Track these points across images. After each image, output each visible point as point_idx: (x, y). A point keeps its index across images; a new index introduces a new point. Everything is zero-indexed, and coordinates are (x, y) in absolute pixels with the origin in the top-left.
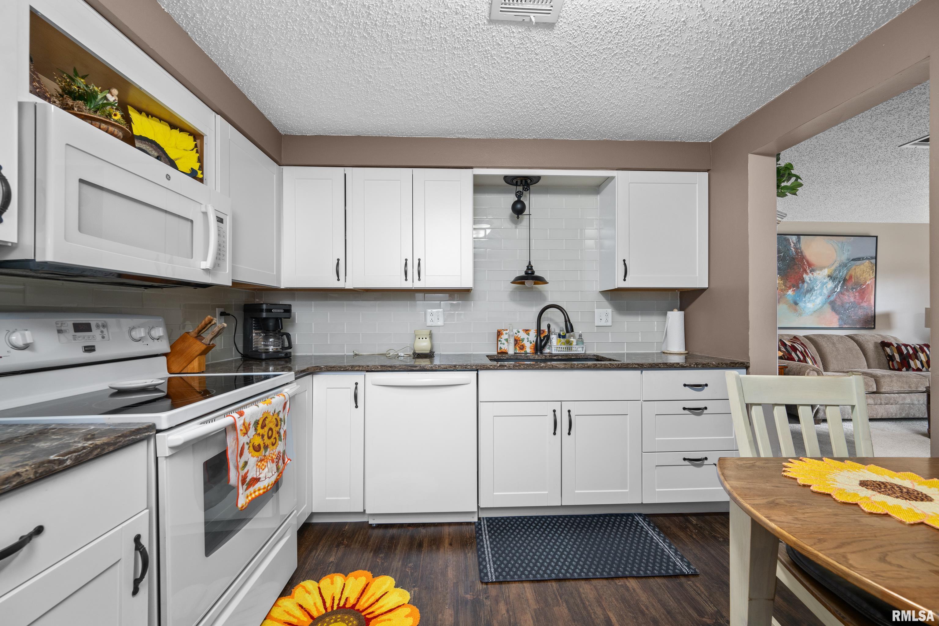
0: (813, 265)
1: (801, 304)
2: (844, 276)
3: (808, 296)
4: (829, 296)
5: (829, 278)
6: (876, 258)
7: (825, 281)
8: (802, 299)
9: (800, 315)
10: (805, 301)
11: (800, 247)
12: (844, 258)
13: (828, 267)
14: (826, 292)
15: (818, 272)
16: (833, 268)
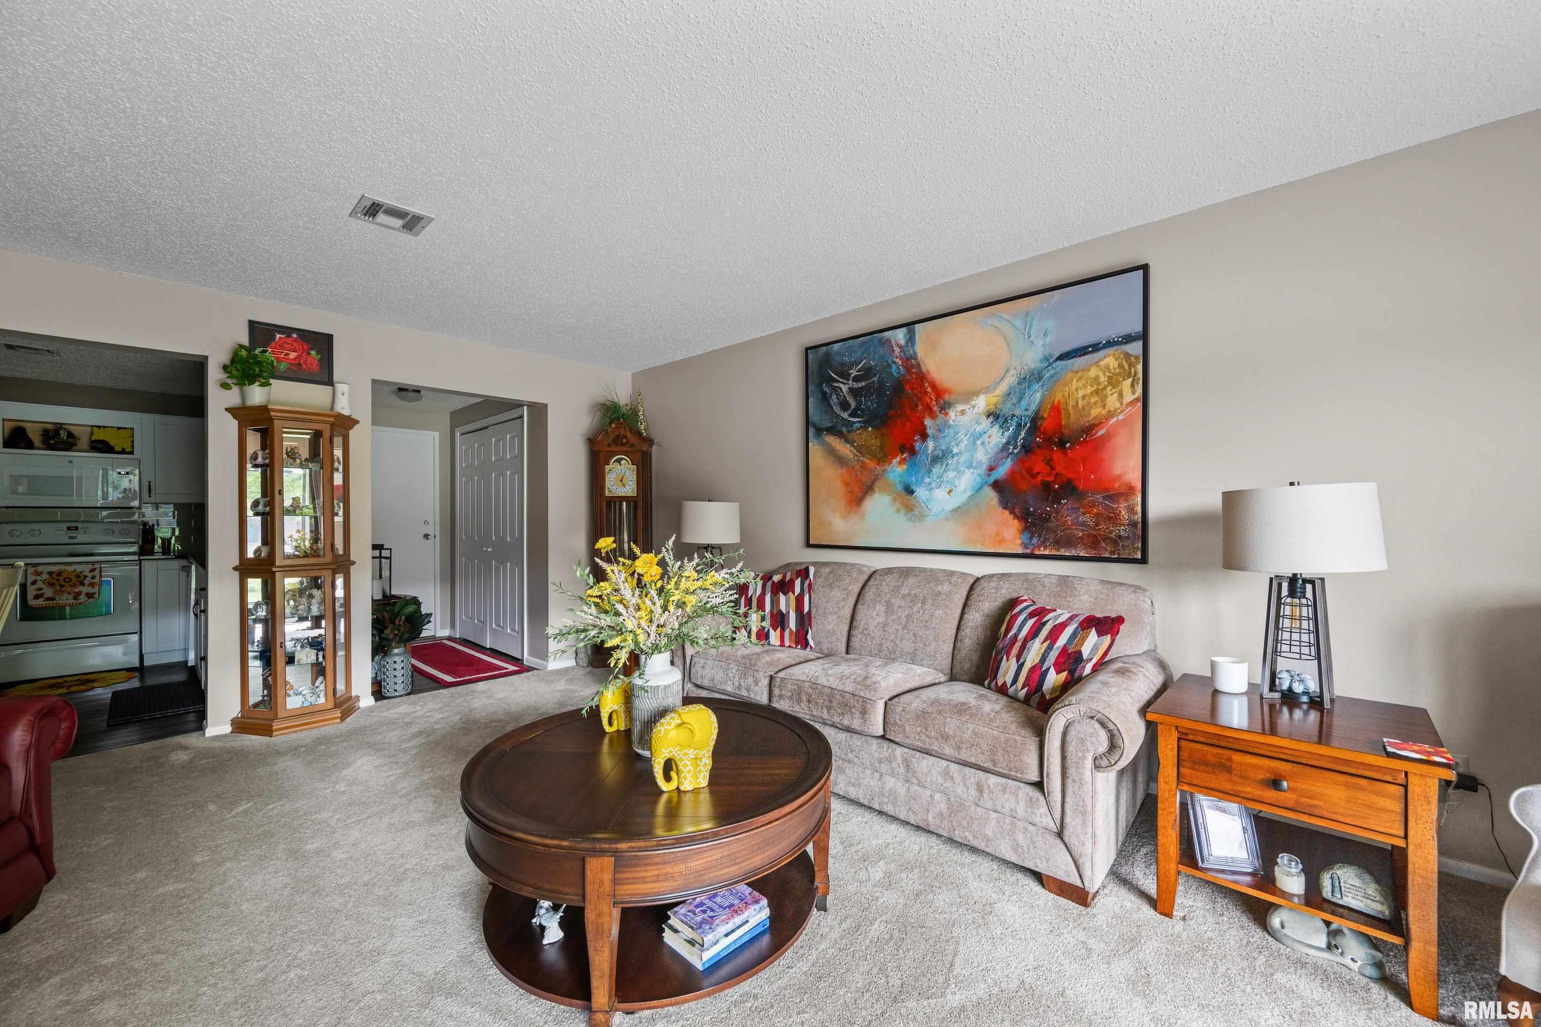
0: (946, 391)
1: (921, 493)
2: (1033, 407)
3: (937, 470)
4: (991, 469)
5: (991, 419)
6: (1144, 336)
7: (979, 428)
8: (923, 479)
9: (922, 517)
10: (930, 484)
11: (915, 353)
12: (1032, 358)
13: (986, 390)
14: (982, 456)
15: (960, 407)
16: (1003, 388)
